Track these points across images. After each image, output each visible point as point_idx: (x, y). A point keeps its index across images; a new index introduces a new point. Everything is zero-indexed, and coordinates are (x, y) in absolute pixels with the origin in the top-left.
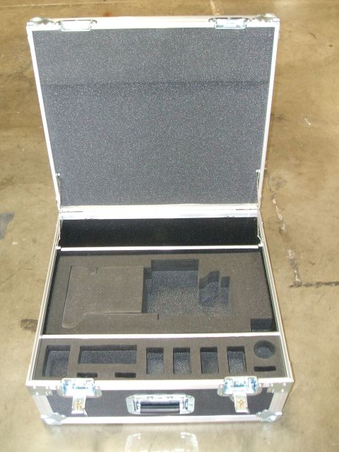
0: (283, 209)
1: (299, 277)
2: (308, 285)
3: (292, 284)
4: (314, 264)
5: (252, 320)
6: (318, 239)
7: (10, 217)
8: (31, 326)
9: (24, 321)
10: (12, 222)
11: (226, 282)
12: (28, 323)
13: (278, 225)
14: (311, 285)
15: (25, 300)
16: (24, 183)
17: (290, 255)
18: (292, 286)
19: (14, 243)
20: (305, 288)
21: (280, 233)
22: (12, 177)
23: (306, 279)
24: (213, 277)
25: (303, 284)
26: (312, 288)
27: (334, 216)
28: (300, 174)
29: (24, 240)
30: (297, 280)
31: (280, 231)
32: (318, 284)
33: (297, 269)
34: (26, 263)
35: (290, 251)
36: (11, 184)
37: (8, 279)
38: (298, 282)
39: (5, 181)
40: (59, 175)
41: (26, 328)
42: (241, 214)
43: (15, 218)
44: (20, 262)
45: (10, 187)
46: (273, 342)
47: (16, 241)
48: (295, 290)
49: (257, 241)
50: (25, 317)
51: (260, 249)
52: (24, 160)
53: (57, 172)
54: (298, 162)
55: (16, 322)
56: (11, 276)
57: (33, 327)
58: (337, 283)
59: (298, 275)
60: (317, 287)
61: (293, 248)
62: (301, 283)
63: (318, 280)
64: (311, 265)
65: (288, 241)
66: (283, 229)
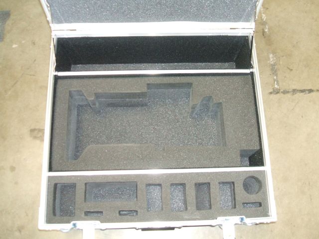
0: (267, 9)
1: (278, 84)
2: (285, 92)
3: (271, 90)
4: (292, 70)
6: (297, 43)
7: (6, 15)
8: (39, 136)
9: (32, 131)
10: (9, 22)
12: (36, 131)
13: (262, 27)
14: (288, 92)
15: (31, 109)
17: (271, 59)
18: (271, 93)
19: (14, 46)
20: (282, 94)
21: (263, 35)
23: (284, 86)
25: (282, 90)
26: (289, 95)
27: (313, 18)
29: (23, 42)
30: (276, 86)
31: (264, 32)
32: (295, 91)
33: (276, 75)
34: (28, 69)
35: (271, 56)
37: (13, 86)
38: (277, 89)
41: (35, 138)
43: (12, 17)
44: (22, 67)
47: (16, 44)
48: (273, 96)
50: (33, 127)
55: (25, 131)
56: (15, 84)
57: (41, 136)
58: (311, 91)
59: (277, 82)
60: (293, 94)
61: (274, 53)
62: (279, 89)
63: (294, 87)
64: (289, 70)
65: (270, 45)
66: (266, 30)
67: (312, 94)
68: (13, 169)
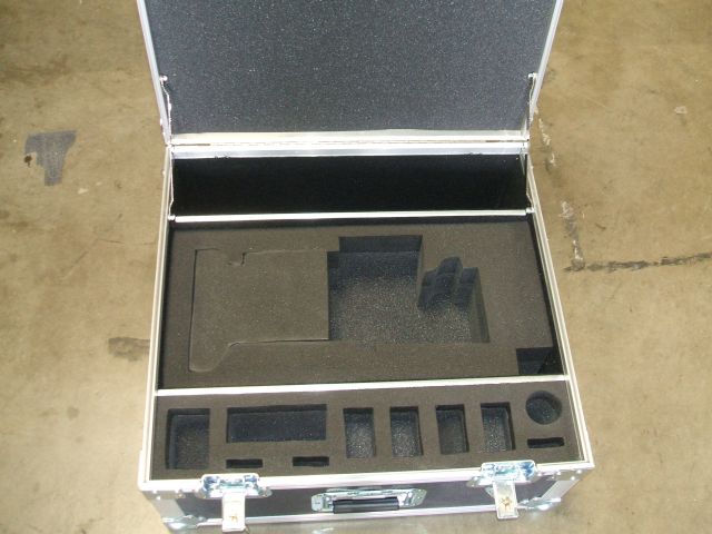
0: (551, 125)
1: (580, 253)
2: (595, 267)
3: (569, 265)
4: (604, 228)
6: (611, 182)
7: (68, 138)
8: (127, 350)
9: (113, 341)
10: (73, 150)
12: (121, 344)
13: (544, 155)
14: (601, 267)
15: (111, 302)
16: (89, 70)
17: (565, 211)
18: (568, 269)
19: (82, 191)
20: (589, 272)
21: (547, 169)
22: (65, 58)
23: (592, 256)
25: (588, 265)
26: (602, 273)
27: (636, 140)
28: (579, 58)
29: (98, 184)
30: (577, 257)
31: (548, 165)
32: (612, 266)
33: (577, 238)
34: (107, 231)
35: (564, 204)
36: (65, 73)
37: (77, 262)
38: (579, 262)
39: (52, 66)
40: (165, 78)
41: (119, 354)
43: (78, 141)
44: (95, 228)
45: (62, 78)
46: (558, 395)
47: (84, 188)
48: (573, 276)
50: (114, 336)
51: (530, 217)
52: (84, 23)
53: (161, 74)
54: (574, 34)
55: (100, 342)
56: (82, 257)
57: (130, 352)
58: (643, 265)
59: (579, 249)
60: (610, 271)
61: (569, 200)
62: (584, 264)
63: (612, 259)
64: (600, 230)
65: (560, 186)
66: (552, 161)
67: (645, 269)
68: (73, 413)
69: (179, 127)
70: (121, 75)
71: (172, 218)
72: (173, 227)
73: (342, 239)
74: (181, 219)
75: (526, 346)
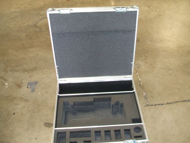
0: (141, 77)
2: (152, 105)
3: (146, 105)
4: (153, 97)
5: (132, 119)
6: (154, 88)
7: (36, 83)
8: (48, 125)
9: (45, 124)
10: (37, 85)
11: (122, 105)
13: (139, 83)
14: (153, 105)
15: (45, 116)
16: (41, 69)
17: (144, 94)
18: (146, 106)
19: (39, 93)
22: (36, 67)
23: (151, 103)
24: (117, 103)
25: (150, 105)
26: (153, 106)
28: (146, 63)
29: (43, 92)
30: (147, 103)
31: (140, 85)
32: (155, 105)
33: (147, 99)
34: (44, 101)
35: (144, 93)
36: (36, 70)
37: (38, 108)
39: (33, 69)
40: (58, 66)
42: (126, 79)
43: (38, 83)
44: (42, 101)
45: (35, 71)
46: (140, 127)
49: (133, 89)
50: (45, 122)
51: (134, 92)
52: (40, 60)
53: (57, 66)
54: (145, 58)
55: (42, 124)
56: (39, 107)
57: (49, 126)
58: (162, 104)
59: (148, 102)
60: (155, 106)
62: (149, 105)
63: (155, 103)
64: (152, 98)
65: (143, 89)
66: (141, 84)
68: (36, 139)
69: (60, 77)
70: (48, 70)
71: (59, 95)
72: (59, 97)
73: (94, 99)
74: (60, 95)
75: (134, 118)
